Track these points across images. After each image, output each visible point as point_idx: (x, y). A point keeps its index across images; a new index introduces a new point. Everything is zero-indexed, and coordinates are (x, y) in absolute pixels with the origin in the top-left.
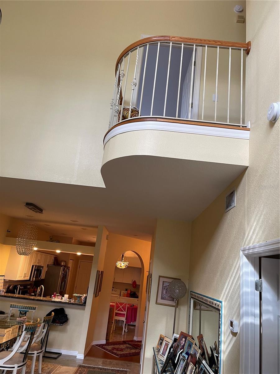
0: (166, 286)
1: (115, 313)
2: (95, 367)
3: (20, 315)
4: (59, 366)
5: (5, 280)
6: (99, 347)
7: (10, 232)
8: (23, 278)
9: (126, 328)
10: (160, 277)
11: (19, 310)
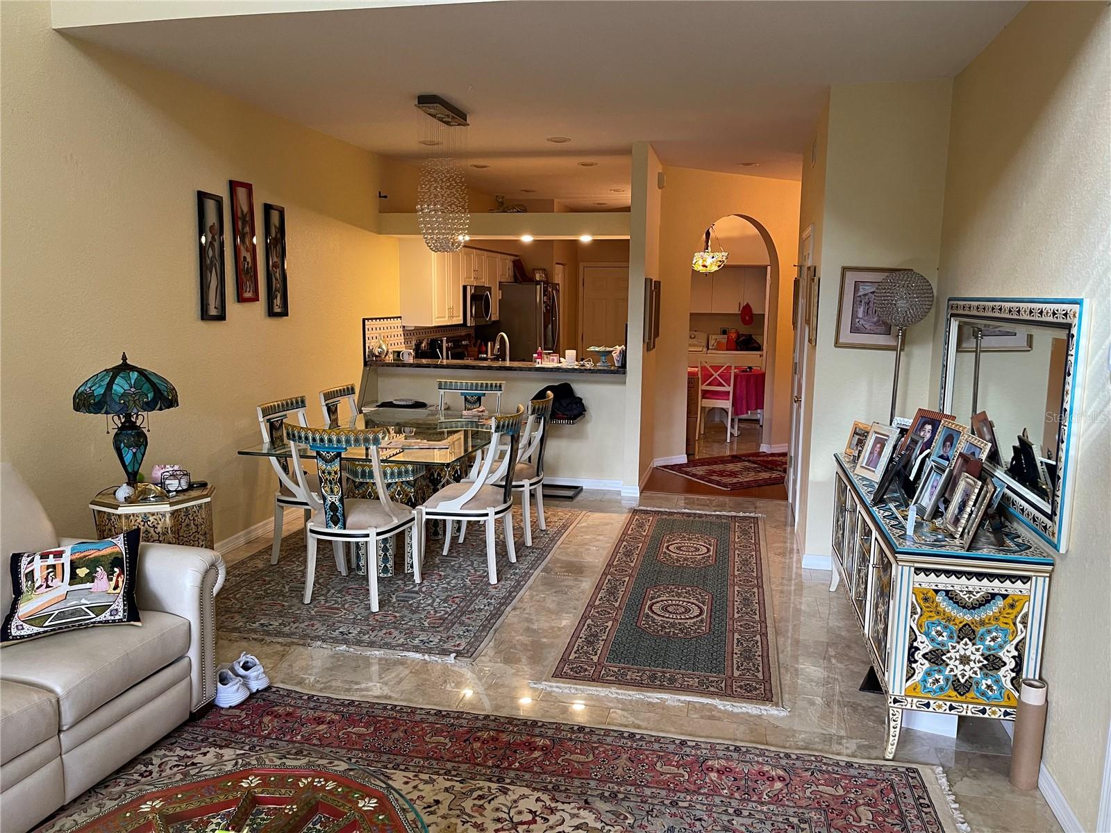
0: (865, 295)
1: (700, 391)
2: (672, 511)
3: (467, 406)
4: (584, 512)
5: (406, 328)
6: (670, 470)
7: (386, 197)
8: (447, 318)
9: (736, 427)
10: (845, 270)
11: (462, 394)
